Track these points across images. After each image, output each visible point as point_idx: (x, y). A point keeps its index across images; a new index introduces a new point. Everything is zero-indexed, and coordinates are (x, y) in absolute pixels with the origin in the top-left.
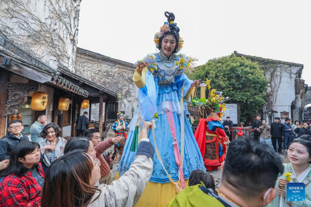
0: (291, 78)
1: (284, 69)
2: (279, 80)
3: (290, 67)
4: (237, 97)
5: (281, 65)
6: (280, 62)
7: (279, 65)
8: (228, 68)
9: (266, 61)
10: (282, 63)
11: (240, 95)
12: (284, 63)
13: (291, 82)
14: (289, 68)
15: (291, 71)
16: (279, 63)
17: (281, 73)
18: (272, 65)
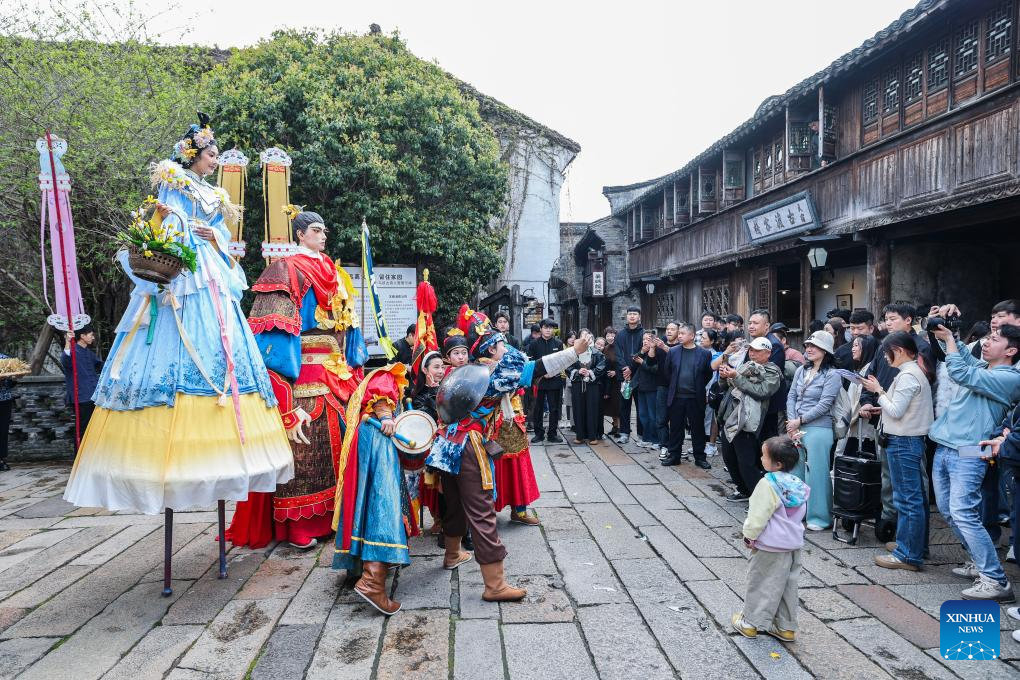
0: (552, 186)
1: (535, 149)
2: (522, 189)
3: (552, 145)
4: (425, 237)
5: (529, 131)
6: (525, 123)
7: (522, 133)
8: (397, 98)
9: (487, 103)
10: (530, 127)
11: (434, 231)
12: (538, 129)
13: (550, 199)
14: (548, 150)
15: (553, 160)
16: (523, 122)
17: (527, 164)
18: (505, 125)
